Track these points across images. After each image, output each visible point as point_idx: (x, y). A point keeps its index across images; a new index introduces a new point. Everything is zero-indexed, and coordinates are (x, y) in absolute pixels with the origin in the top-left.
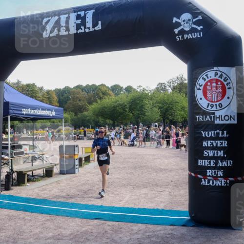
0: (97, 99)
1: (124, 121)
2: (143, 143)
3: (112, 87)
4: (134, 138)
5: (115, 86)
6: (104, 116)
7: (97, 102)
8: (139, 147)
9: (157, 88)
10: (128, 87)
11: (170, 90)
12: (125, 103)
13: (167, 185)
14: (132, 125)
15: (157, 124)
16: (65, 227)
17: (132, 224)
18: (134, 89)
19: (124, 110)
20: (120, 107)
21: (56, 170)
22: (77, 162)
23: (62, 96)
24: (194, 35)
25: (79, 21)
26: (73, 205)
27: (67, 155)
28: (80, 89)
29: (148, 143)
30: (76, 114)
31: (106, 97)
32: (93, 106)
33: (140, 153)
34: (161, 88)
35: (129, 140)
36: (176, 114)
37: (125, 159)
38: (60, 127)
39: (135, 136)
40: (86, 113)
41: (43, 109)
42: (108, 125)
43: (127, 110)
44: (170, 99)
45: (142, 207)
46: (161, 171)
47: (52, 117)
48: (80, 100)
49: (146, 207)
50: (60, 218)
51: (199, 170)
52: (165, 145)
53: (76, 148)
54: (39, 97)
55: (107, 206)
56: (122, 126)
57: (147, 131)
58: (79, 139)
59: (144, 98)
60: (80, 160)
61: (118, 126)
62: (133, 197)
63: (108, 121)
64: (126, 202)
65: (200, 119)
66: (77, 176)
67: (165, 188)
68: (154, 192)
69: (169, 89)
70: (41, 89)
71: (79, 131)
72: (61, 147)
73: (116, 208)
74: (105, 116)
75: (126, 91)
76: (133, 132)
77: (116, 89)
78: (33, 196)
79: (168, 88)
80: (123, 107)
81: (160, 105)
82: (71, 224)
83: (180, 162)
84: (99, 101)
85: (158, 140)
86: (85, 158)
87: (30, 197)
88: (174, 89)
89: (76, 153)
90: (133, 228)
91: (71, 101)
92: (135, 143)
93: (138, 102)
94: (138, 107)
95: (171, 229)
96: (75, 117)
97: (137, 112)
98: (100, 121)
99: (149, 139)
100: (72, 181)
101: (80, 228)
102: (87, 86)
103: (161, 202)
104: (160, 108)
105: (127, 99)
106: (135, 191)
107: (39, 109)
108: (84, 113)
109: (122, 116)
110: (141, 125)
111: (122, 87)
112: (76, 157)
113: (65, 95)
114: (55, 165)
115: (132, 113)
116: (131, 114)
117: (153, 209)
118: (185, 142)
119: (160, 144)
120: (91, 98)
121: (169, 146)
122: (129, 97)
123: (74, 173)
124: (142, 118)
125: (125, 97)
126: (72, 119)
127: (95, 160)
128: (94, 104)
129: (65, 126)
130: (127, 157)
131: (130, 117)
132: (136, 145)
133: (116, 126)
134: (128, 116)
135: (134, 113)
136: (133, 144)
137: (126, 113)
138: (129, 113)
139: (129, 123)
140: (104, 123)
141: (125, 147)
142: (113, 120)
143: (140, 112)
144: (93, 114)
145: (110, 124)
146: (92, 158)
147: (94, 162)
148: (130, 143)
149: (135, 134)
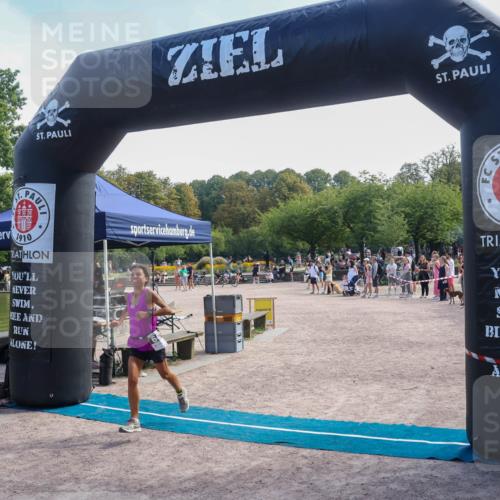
0: (278, 199)
1: (333, 244)
2: (373, 289)
3: (307, 174)
4: (355, 279)
5: (313, 172)
6: (291, 235)
7: (278, 207)
8: (364, 297)
9: (400, 175)
10: (341, 173)
11: (428, 179)
12: (335, 208)
13: (422, 377)
14: (349, 253)
15: (401, 248)
16: (219, 458)
17: (350, 455)
18: (354, 178)
19: (333, 222)
20: (325, 215)
21: (199, 345)
22: (239, 330)
23: (208, 194)
24: (474, 72)
25: (239, 52)
26: (232, 416)
27: (220, 314)
28: (243, 179)
29: (383, 289)
30: (236, 232)
31: (295, 195)
32: (270, 215)
33: (368, 311)
34: (410, 173)
35: (344, 282)
36: (440, 226)
37: (336, 321)
38: (205, 259)
39: (356, 274)
40: (255, 229)
41: (172, 225)
42: (301, 252)
43: (340, 221)
44: (428, 198)
45: (372, 421)
46: (411, 347)
47: (189, 240)
48: (243, 203)
49: (379, 421)
50: (208, 441)
51: (487, 347)
52: (418, 293)
53: (238, 302)
54: (161, 199)
55: (301, 417)
56: (329, 254)
57: (381, 264)
58: (243, 281)
59: (373, 197)
60: (246, 324)
61: (320, 253)
62: (353, 401)
63: (301, 244)
64: (339, 410)
65: (489, 242)
66: (240, 358)
67: (420, 381)
68: (395, 390)
69: (426, 175)
70: (165, 182)
71: (242, 265)
72: (207, 299)
73: (319, 421)
74: (295, 235)
75: (337, 181)
76: (352, 267)
77: (316, 178)
78: (154, 396)
79: (423, 173)
80: (331, 214)
81: (408, 210)
82: (229, 454)
83: (450, 328)
84: (281, 204)
85: (403, 283)
86: (256, 321)
87: (149, 398)
88: (436, 175)
89: (238, 311)
90: (352, 462)
91: (225, 205)
92: (357, 288)
93: (362, 204)
94: (362, 214)
95: (429, 466)
96: (232, 237)
97: (360, 225)
98: (285, 244)
99: (385, 279)
100: (231, 368)
101: (248, 460)
102: (258, 173)
103: (411, 411)
104: (407, 215)
105: (339, 200)
106: (358, 387)
107: (163, 226)
108: (251, 229)
109: (328, 233)
111: (328, 175)
112: (238, 319)
113: (214, 193)
114: (197, 335)
115: (349, 227)
116: (348, 230)
117: (394, 425)
118: (460, 285)
119: (407, 290)
120: (265, 199)
121: (427, 294)
122: (343, 195)
123: (234, 350)
124: (369, 237)
125: (334, 196)
126: (228, 242)
127: (276, 324)
128: (271, 209)
129: (214, 256)
130: (341, 319)
131: (346, 236)
132: (358, 294)
133: (317, 253)
134: (342, 233)
135: (353, 227)
136: (353, 291)
137: (336, 227)
138: (343, 228)
139: (344, 247)
140: (293, 248)
141: (335, 297)
142: (310, 242)
143: (365, 224)
144: (269, 231)
145: (304, 251)
146: (270, 321)
147: (273, 329)
148: (347, 288)
149: (355, 270)
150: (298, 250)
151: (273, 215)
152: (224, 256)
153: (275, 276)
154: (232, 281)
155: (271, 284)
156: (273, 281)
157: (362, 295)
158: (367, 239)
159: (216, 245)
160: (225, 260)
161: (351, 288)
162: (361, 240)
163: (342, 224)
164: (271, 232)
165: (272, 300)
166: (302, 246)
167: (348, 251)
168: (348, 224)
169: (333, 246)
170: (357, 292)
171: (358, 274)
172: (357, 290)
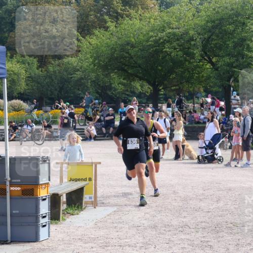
0: (106, 17)
1: (186, 86)
4: (216, 138)
6: (126, 71)
7: (106, 29)
8: (228, 165)
12: (191, 32)
20: (175, 44)
22: (44, 208)
30: (42, 64)
31: (132, 12)
32: (94, 41)
35: (200, 143)
40: (72, 61)
42: (139, 96)
43: (197, 52)
53: (43, 168)
59: (248, 18)
60: (55, 199)
61: (166, 99)
63: (137, 85)
66: (44, 250)
74: (131, 71)
80: (184, 42)
84: (111, 25)
86: (69, 195)
89: (43, 180)
92: (219, 152)
93: (231, 28)
94: (230, 44)
97: (227, 59)
105: (197, 21)
109: (180, 70)
110: (235, 97)
112: (42, 193)
115: (210, 62)
116: (208, 66)
120: (87, 16)
122: (203, 13)
123: (36, 239)
125: (190, 14)
126: (30, 78)
128: (96, 32)
129: (10, 98)
130: (194, 196)
131: (205, 75)
132: (220, 160)
133: (162, 99)
134: (199, 70)
135: (216, 62)
136: (213, 156)
137: (192, 61)
138: (201, 63)
139: (202, 91)
140: (127, 90)
141: (186, 165)
142: (152, 82)
143: (234, 58)
144: (92, 64)
145: (143, 95)
146: (91, 196)
147: (95, 208)
148: (204, 151)
149: (216, 126)
150: (133, 93)
151: (99, 39)
152: (25, 100)
153: (99, 130)
154: (34, 137)
155: (92, 143)
156: (95, 138)
158: (236, 80)
159: (12, 83)
160: (25, 106)
161: (210, 151)
162: (227, 83)
163: (200, 58)
164: (95, 66)
165: (94, 165)
166: (139, 88)
167: (207, 97)
168: (209, 58)
169: (185, 89)
170: (219, 158)
171: (220, 132)
172: (218, 155)
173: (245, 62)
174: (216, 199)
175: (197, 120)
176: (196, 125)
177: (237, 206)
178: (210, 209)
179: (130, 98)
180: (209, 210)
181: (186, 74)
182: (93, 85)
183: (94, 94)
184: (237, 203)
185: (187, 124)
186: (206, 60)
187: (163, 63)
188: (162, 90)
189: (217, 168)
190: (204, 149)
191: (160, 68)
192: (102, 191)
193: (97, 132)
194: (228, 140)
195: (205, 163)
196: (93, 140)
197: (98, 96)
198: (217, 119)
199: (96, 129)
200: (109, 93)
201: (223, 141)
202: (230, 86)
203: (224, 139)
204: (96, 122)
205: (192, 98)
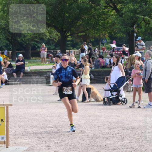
1: (92, 33)
4: (120, 81)
14: (114, 46)
33: (136, 124)
37: (93, 138)
39: (122, 74)
42: (47, 43)
56: (86, 47)
61: (74, 46)
92: (123, 94)
97: (131, 6)
109: (86, 17)
115: (115, 8)
116: (113, 12)
124: (143, 25)
127: (11, 141)
130: (101, 135)
131: (110, 21)
132: (124, 102)
133: (69, 46)
134: (104, 17)
135: (121, 8)
136: (117, 98)
137: (97, 8)
138: (106, 10)
139: (107, 37)
140: (36, 37)
141: (93, 106)
142: (60, 29)
143: (138, 5)
144: (2, 10)
145: (51, 42)
146: (3, 136)
147: (7, 147)
148: (109, 94)
149: (120, 69)
150: (42, 40)
153: (10, 75)
156: (6, 83)
157: (130, 103)
158: (139, 26)
161: (115, 93)
162: (130, 28)
163: (105, 5)
164: (4, 13)
165: (5, 107)
166: (48, 34)
167: (112, 43)
168: (114, 5)
169: (91, 36)
170: (123, 100)
171: (124, 75)
172: (123, 97)
173: (148, 8)
174: (120, 138)
175: (102, 64)
176: (101, 70)
177: (140, 144)
178: (115, 146)
179: (39, 45)
180: (115, 148)
181: (92, 20)
182: (3, 32)
183: (4, 41)
184: (141, 141)
185: (93, 68)
186: (111, 7)
187: (70, 10)
188: (69, 37)
189: (121, 109)
190: (110, 91)
191: (67, 15)
192: (13, 131)
193: (8, 77)
194: (131, 82)
195: (110, 105)
196: (4, 85)
197: (8, 43)
198: (121, 63)
199: (7, 74)
200: (19, 40)
201: (127, 84)
202: (133, 32)
203: (128, 82)
204: (7, 68)
205: (98, 44)
